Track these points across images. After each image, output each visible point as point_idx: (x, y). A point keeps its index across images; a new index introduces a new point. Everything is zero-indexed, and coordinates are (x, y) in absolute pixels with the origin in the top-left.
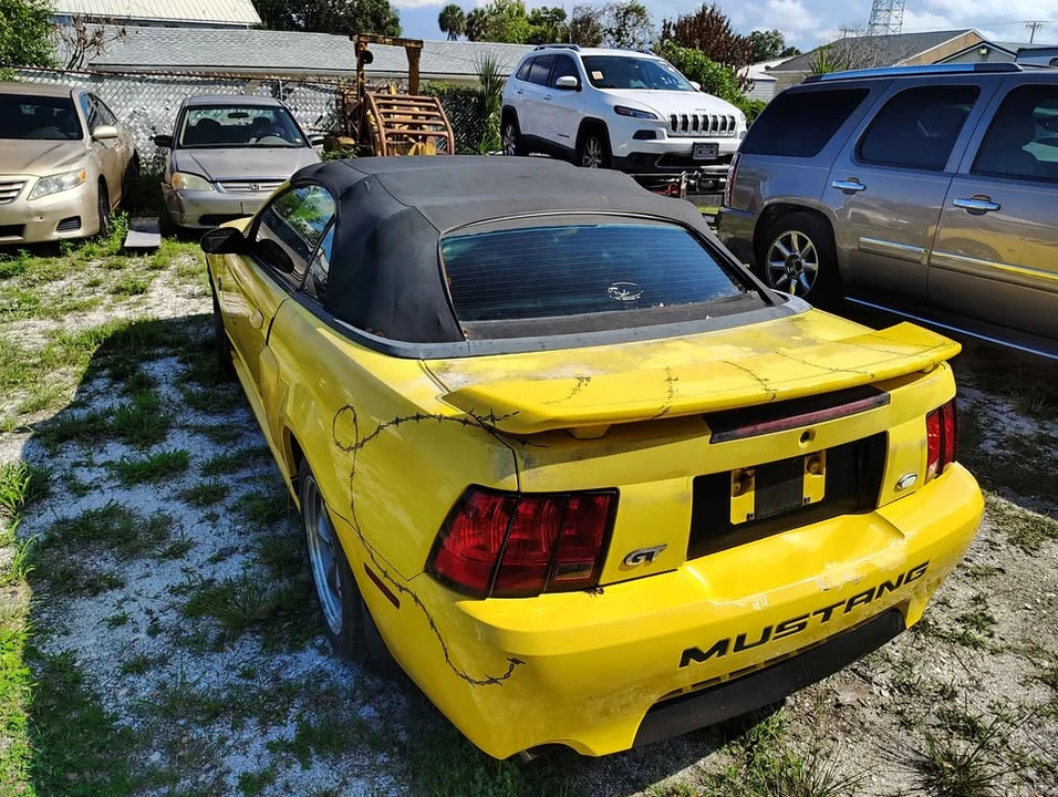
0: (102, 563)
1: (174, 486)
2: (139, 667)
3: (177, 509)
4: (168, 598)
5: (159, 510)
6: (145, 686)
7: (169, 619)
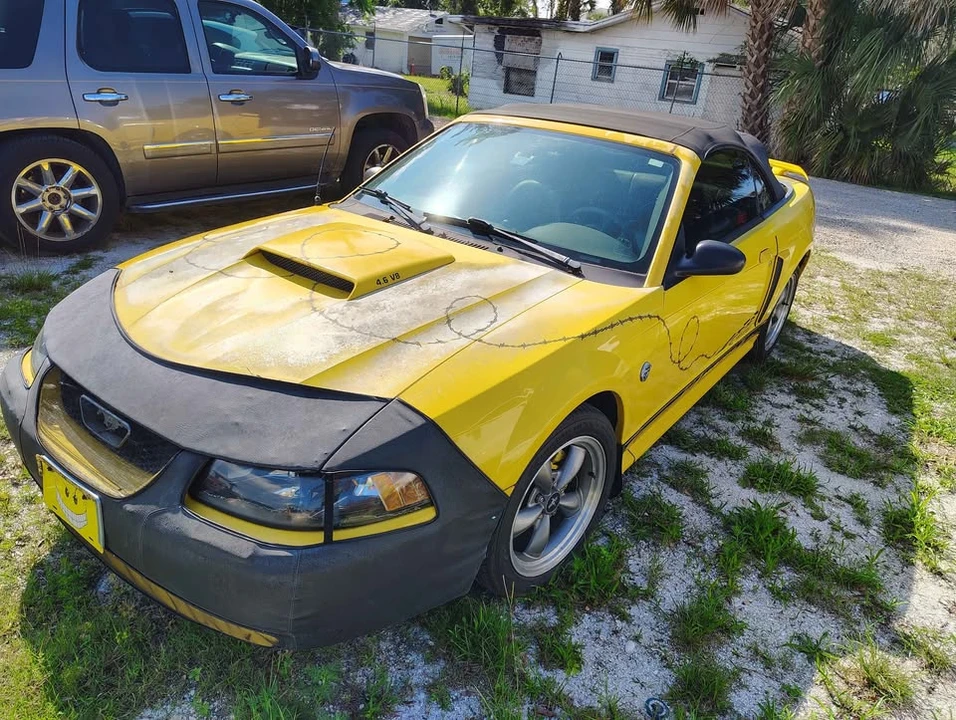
0: (859, 443)
1: (775, 460)
2: (859, 394)
3: (786, 444)
4: (827, 408)
5: (800, 451)
6: (859, 386)
7: (832, 400)
